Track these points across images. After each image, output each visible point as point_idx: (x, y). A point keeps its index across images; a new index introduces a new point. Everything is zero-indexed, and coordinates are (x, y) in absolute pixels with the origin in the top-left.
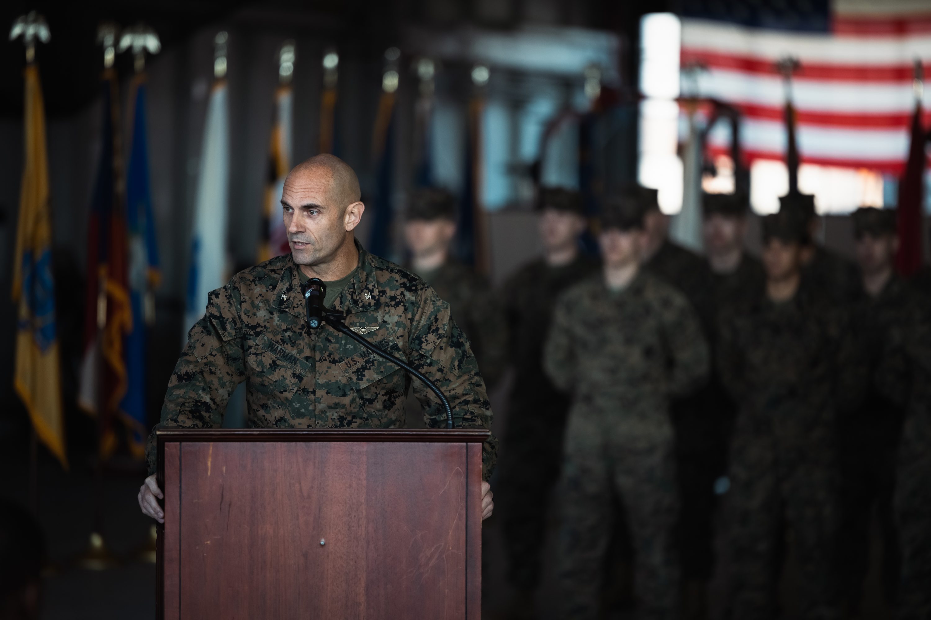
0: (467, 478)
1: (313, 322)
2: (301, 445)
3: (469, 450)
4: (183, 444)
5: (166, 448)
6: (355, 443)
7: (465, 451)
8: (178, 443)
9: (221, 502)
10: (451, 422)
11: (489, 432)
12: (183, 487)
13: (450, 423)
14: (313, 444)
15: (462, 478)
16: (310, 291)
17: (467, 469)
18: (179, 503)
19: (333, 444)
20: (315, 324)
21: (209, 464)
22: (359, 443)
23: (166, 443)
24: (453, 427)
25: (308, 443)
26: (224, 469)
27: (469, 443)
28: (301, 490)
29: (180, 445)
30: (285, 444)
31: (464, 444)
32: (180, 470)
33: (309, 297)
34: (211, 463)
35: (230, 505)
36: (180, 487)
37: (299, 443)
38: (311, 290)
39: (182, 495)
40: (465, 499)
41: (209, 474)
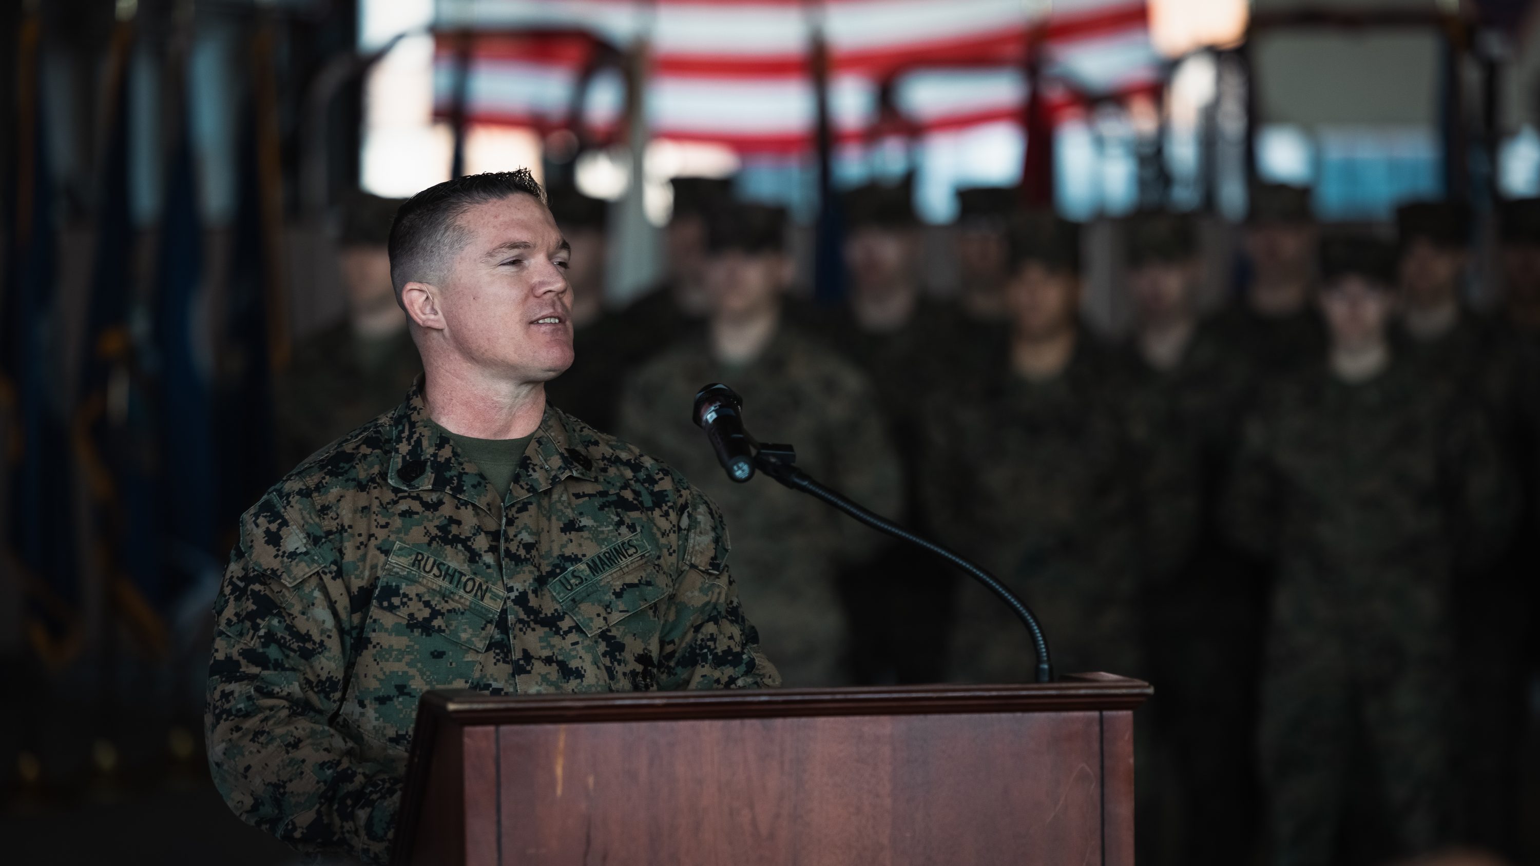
0: (1102, 785)
1: (739, 468)
2: (752, 725)
3: (1105, 727)
4: (504, 729)
5: (467, 740)
6: (867, 718)
7: (1097, 729)
8: (491, 728)
9: (586, 854)
10: (1046, 666)
11: (1148, 687)
12: (505, 822)
13: (1043, 669)
14: (779, 722)
15: (1093, 787)
16: (713, 408)
17: (1102, 767)
18: (495, 856)
19: (820, 721)
20: (743, 471)
21: (559, 771)
22: (874, 718)
23: (468, 729)
24: (1051, 680)
25: (768, 722)
26: (591, 780)
27: (1105, 713)
28: (754, 822)
29: (497, 731)
30: (719, 724)
31: (1095, 714)
32: (498, 785)
33: (715, 420)
34: (564, 768)
35: (604, 858)
36: (499, 822)
37: (749, 722)
38: (715, 407)
39: (504, 840)
40: (1098, 833)
41: (559, 791)
